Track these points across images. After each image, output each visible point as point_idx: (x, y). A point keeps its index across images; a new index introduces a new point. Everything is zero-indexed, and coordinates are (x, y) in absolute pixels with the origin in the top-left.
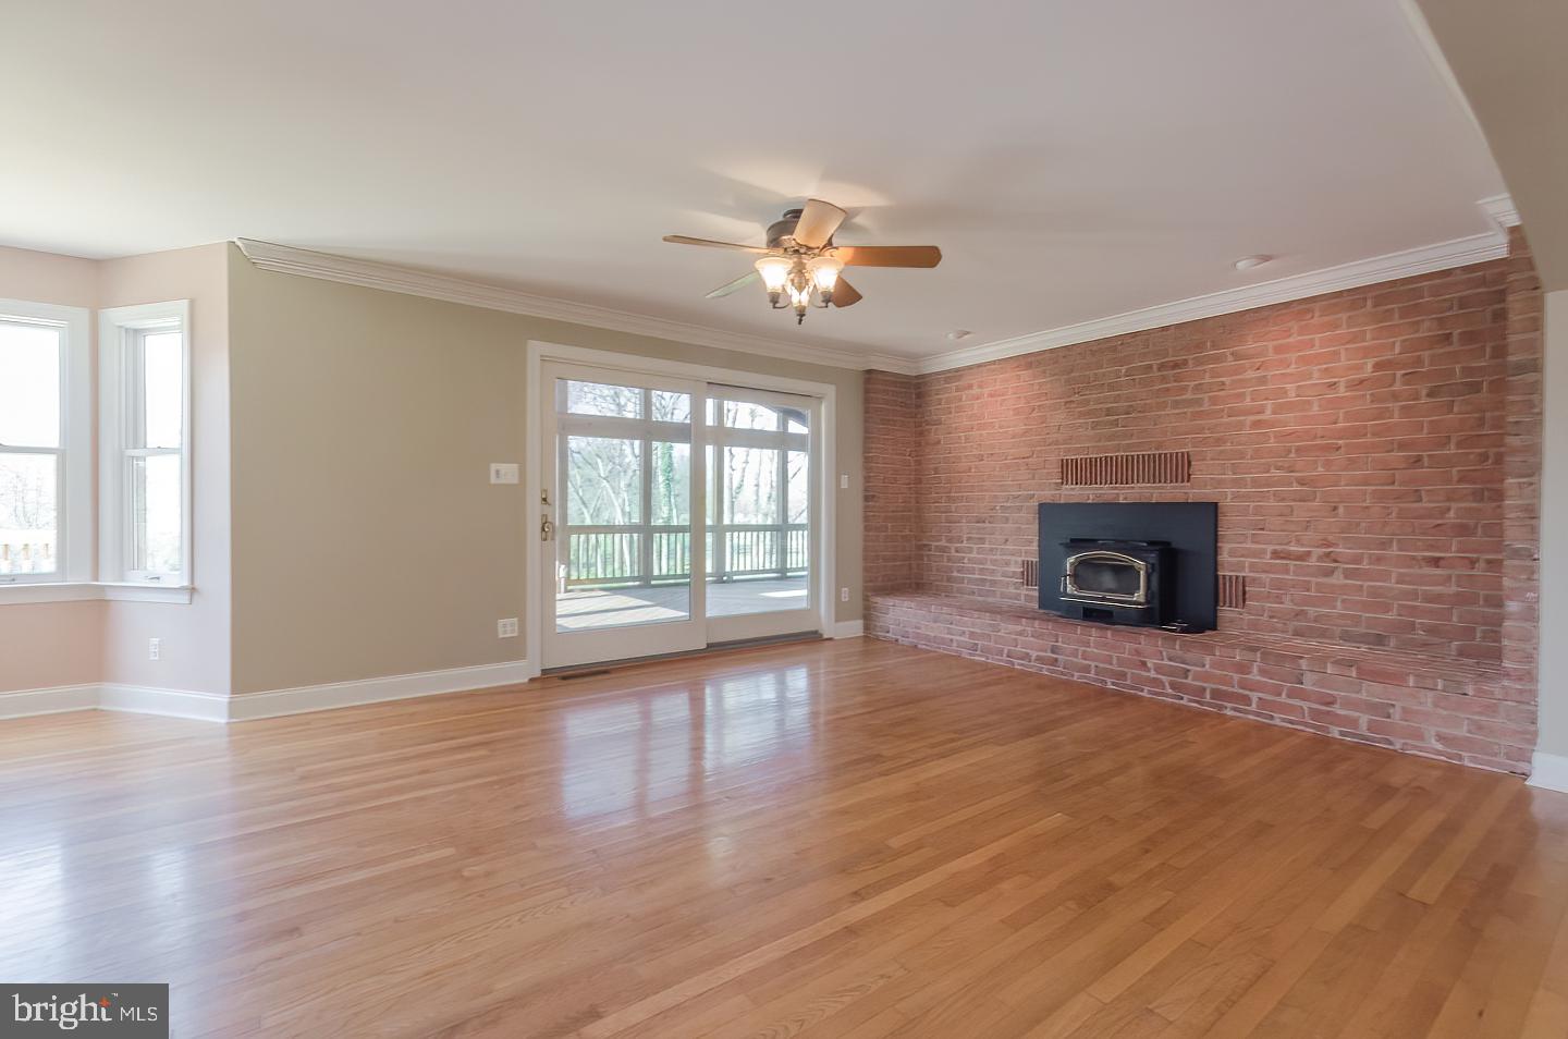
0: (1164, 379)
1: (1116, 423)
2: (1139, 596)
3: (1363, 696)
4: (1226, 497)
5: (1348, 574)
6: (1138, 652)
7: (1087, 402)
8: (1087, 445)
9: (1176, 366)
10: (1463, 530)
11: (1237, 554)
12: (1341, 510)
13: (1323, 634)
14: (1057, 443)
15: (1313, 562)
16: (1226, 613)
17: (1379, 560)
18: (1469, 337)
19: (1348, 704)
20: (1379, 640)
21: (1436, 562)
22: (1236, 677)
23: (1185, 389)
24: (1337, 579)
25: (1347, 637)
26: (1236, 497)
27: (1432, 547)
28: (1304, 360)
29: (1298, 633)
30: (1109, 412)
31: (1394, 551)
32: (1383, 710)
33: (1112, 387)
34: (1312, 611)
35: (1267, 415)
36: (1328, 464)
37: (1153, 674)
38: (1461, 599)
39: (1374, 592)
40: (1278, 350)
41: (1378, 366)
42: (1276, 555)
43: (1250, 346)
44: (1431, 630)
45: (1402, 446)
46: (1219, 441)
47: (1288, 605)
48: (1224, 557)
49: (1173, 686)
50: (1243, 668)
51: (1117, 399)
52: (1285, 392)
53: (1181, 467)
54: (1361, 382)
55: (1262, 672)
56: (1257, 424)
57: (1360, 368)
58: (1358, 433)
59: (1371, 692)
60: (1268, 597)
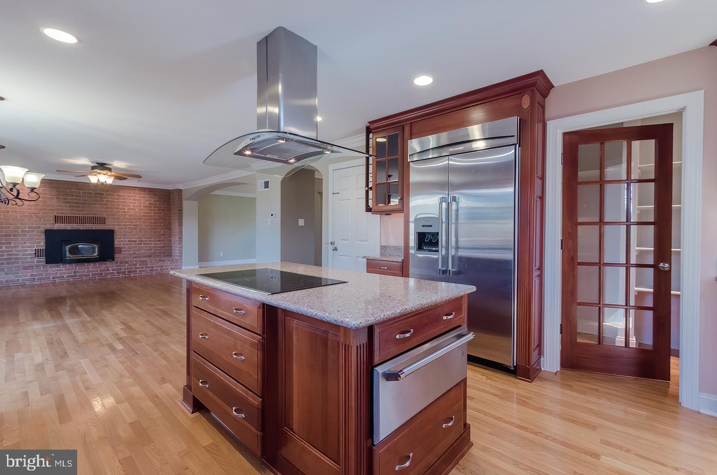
0: (96, 197)
1: (79, 207)
2: (96, 254)
3: (159, 265)
4: (116, 228)
5: (145, 244)
6: (107, 267)
7: (67, 199)
8: (66, 212)
9: (100, 194)
10: (164, 235)
11: (118, 242)
12: (143, 232)
13: (140, 257)
14: (52, 210)
15: (137, 242)
16: (116, 256)
17: (150, 241)
18: (164, 201)
19: (157, 267)
20: (150, 256)
21: (159, 241)
22: (133, 267)
23: (103, 201)
24: (142, 245)
25: (144, 257)
26: (119, 228)
27: (159, 238)
28: (135, 200)
29: (134, 258)
30: (76, 203)
31: (153, 239)
32: (162, 266)
33: (76, 196)
34: (137, 252)
35: (126, 210)
36: (140, 222)
37: (111, 271)
38: (163, 247)
39: (149, 247)
40: (128, 196)
41: (149, 204)
42: (129, 241)
43: (121, 194)
44: (160, 253)
45: (154, 219)
46: (114, 215)
47: (132, 252)
48: (116, 242)
49: (117, 273)
50: (135, 265)
51: (79, 200)
52: (130, 206)
53: (103, 220)
54: (146, 206)
55: (140, 265)
56: (124, 212)
57: (146, 203)
58: (146, 216)
59: (160, 264)
60: (127, 251)
